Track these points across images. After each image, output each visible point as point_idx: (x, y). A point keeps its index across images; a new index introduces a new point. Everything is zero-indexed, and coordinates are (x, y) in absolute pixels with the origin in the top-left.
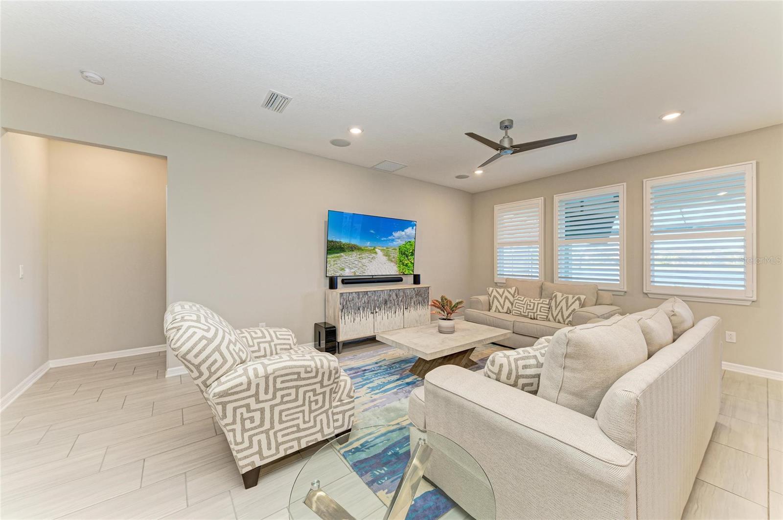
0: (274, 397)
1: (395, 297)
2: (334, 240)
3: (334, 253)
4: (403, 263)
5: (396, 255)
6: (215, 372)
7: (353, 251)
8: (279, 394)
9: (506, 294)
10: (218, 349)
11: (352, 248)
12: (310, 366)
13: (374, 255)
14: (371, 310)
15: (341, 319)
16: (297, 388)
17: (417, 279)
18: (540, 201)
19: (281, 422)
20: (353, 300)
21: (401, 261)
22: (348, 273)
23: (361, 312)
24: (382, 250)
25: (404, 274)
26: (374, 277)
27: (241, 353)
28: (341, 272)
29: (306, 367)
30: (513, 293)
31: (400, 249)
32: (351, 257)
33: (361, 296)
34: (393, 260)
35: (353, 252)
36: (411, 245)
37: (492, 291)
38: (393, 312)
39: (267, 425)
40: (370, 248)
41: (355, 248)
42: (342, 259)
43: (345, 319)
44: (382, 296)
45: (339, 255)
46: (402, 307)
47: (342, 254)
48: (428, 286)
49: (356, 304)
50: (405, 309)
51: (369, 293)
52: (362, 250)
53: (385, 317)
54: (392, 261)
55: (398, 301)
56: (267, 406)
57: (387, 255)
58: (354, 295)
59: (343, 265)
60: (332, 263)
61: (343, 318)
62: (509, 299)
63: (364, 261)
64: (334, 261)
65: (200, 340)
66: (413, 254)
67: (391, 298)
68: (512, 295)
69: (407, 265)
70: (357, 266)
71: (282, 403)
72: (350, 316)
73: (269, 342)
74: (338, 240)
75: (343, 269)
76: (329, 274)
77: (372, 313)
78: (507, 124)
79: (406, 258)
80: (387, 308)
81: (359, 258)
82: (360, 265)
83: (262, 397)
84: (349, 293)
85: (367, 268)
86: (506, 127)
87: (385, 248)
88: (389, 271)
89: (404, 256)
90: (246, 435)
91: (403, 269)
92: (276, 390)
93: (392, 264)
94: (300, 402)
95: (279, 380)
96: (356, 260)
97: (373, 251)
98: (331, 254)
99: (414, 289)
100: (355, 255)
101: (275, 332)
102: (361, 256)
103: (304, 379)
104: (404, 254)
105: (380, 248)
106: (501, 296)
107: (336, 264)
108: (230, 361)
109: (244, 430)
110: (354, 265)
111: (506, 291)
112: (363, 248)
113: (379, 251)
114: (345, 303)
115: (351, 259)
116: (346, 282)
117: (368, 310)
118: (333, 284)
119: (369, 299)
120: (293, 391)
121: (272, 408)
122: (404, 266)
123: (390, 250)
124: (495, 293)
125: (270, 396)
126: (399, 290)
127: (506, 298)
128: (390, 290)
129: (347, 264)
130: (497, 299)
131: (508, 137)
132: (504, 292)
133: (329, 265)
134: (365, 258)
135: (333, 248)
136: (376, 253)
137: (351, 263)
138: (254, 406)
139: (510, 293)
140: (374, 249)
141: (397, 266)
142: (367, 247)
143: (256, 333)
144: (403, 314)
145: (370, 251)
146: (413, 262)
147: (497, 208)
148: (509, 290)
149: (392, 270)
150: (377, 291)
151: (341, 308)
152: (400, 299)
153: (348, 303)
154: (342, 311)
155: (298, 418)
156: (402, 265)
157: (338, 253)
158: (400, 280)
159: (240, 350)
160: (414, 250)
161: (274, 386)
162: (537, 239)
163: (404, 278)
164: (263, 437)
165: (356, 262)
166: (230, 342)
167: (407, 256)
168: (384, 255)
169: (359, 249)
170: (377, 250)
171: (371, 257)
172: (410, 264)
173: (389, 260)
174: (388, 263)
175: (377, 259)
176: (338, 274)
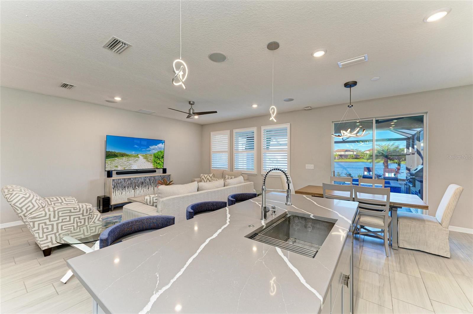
0: (58, 219)
1: (148, 180)
2: (110, 151)
3: (111, 158)
4: (157, 162)
5: (153, 158)
6: (29, 210)
7: (123, 156)
8: (61, 218)
9: (208, 177)
10: (31, 201)
11: (123, 155)
12: (76, 207)
13: (137, 159)
14: (133, 187)
15: (113, 193)
16: (70, 216)
17: (164, 171)
18: (228, 132)
19: (62, 230)
20: (121, 183)
21: (155, 161)
22: (120, 168)
23: (127, 189)
24: (142, 156)
25: (157, 168)
26: (138, 170)
27: (42, 204)
28: (115, 168)
29: (74, 208)
30: (211, 176)
31: (154, 155)
32: (122, 160)
33: (126, 181)
34: (150, 161)
36: (162, 153)
37: (202, 176)
38: (147, 188)
39: (55, 231)
41: (125, 155)
42: (116, 161)
43: (115, 193)
44: (140, 180)
45: (114, 159)
46: (153, 186)
47: (116, 158)
48: (170, 174)
49: (123, 185)
50: (155, 187)
51: (131, 179)
53: (142, 191)
54: (149, 161)
55: (150, 182)
56: (55, 223)
57: (146, 158)
58: (122, 180)
59: (117, 164)
60: (109, 163)
61: (114, 192)
62: (209, 180)
63: (131, 162)
64: (111, 162)
65: (22, 198)
66: (163, 157)
67: (146, 181)
68: (210, 177)
69: (159, 163)
70: (126, 165)
71: (62, 222)
72: (119, 191)
73: (61, 203)
74: (113, 151)
75: (117, 167)
76: (107, 169)
77: (133, 189)
78: (191, 103)
79: (159, 160)
80: (143, 186)
81: (128, 160)
82: (128, 164)
83: (52, 219)
84: (119, 179)
85: (132, 166)
86: (191, 104)
87: (144, 155)
88: (147, 167)
89: (157, 159)
90: (45, 235)
91: (156, 166)
92: (59, 217)
93: (149, 163)
94: (72, 222)
95: (60, 213)
96: (125, 162)
98: (108, 158)
99: (161, 176)
100: (124, 159)
101: (64, 198)
102: (128, 159)
103: (73, 212)
104: (157, 157)
105: (141, 155)
106: (206, 178)
107: (112, 164)
108: (37, 207)
109: (43, 233)
110: (124, 164)
111: (208, 176)
112: (130, 155)
113: (141, 156)
114: (116, 185)
115: (122, 161)
116: (118, 173)
117: (131, 188)
118: (109, 174)
119: (131, 182)
120: (68, 218)
121: (57, 224)
122: (157, 164)
123: (148, 155)
124: (203, 177)
125: (56, 219)
126: (151, 177)
127: (208, 179)
128: (145, 177)
129: (120, 164)
130: (204, 180)
131: (192, 109)
132: (207, 176)
133: (107, 165)
134: (131, 160)
135: (109, 155)
136: (138, 157)
137: (122, 163)
138: (48, 223)
139: (210, 176)
140: (137, 155)
141: (152, 164)
142: (133, 154)
143: (53, 199)
144: (154, 189)
145: (135, 156)
146: (163, 161)
147: (212, 133)
148: (210, 175)
149: (149, 166)
150: (137, 178)
151: (113, 187)
152: (152, 181)
153: (118, 184)
154: (114, 189)
155: (71, 229)
156: (155, 164)
158: (155, 171)
159: (42, 202)
160: (164, 156)
161: (58, 215)
162: (227, 150)
163: (156, 170)
164: (53, 236)
165: (125, 163)
166: (37, 199)
167: (159, 159)
168: (144, 158)
169: (127, 155)
170: (139, 156)
171: (135, 159)
172: (161, 163)
173: (147, 161)
174: (147, 163)
175: (139, 160)
176: (113, 169)
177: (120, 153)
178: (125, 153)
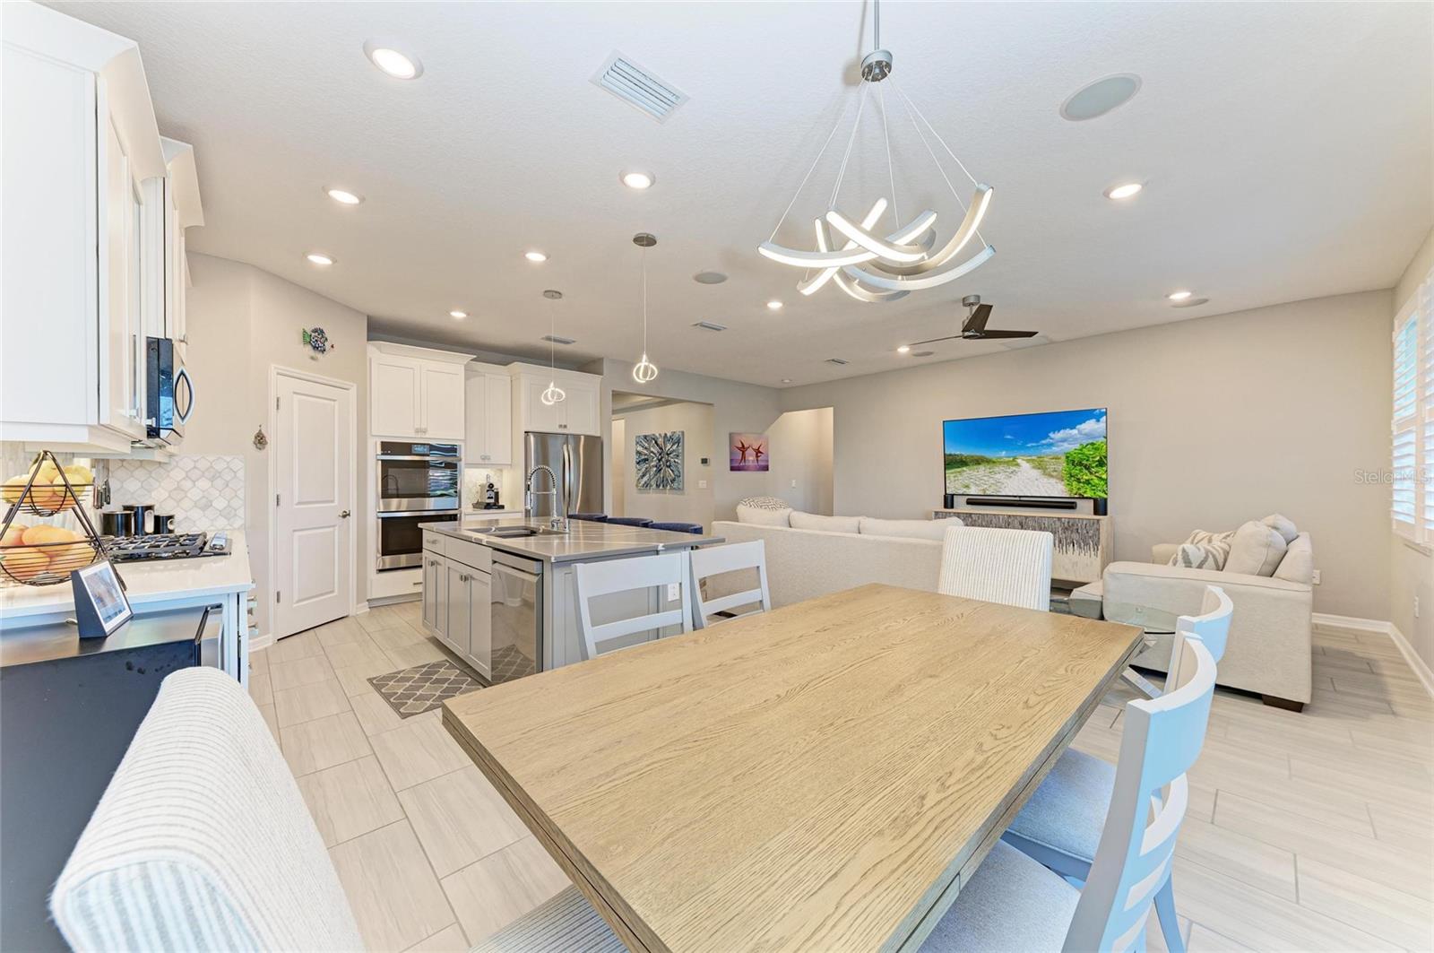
2: (953, 453)
3: (954, 468)
4: (1078, 479)
5: (1062, 466)
7: (979, 464)
11: (978, 461)
13: (1014, 468)
17: (1100, 507)
21: (1072, 476)
22: (973, 491)
24: (1028, 461)
25: (1078, 497)
26: (1022, 499)
28: (964, 490)
31: (1067, 457)
32: (978, 472)
34: (1055, 474)
35: (981, 466)
36: (1097, 449)
40: (1007, 459)
41: (983, 461)
42: (965, 475)
45: (960, 469)
47: (965, 469)
52: (994, 462)
54: (1052, 476)
57: (1040, 466)
59: (967, 482)
60: (952, 479)
63: (997, 476)
64: (955, 477)
66: (1102, 463)
69: (1088, 482)
70: (988, 483)
74: (958, 453)
75: (967, 487)
76: (949, 492)
78: (972, 301)
79: (1084, 470)
81: (990, 473)
82: (992, 481)
85: (1003, 486)
87: (1033, 458)
88: (1045, 492)
89: (1078, 468)
91: (1079, 489)
93: (1053, 481)
96: (985, 476)
97: (1014, 462)
98: (950, 468)
100: (982, 468)
102: (992, 470)
104: (1080, 464)
105: (1024, 458)
107: (958, 479)
110: (982, 482)
112: (994, 460)
113: (1024, 462)
115: (977, 474)
116: (970, 502)
118: (949, 501)
122: (1082, 485)
123: (1046, 459)
129: (973, 480)
133: (949, 481)
134: (1000, 473)
135: (951, 462)
136: (1018, 465)
137: (978, 479)
140: (1014, 460)
141: (1063, 483)
142: (1001, 458)
145: (1007, 463)
146: (1104, 476)
149: (1057, 489)
156: (1074, 483)
157: (959, 467)
158: (1070, 506)
160: (1106, 457)
163: (1079, 502)
165: (985, 478)
167: (1088, 468)
168: (1034, 467)
169: (988, 461)
170: (1019, 461)
171: (1010, 471)
172: (1096, 481)
173: (1045, 474)
174: (1045, 480)
175: (1019, 473)
176: (961, 492)
177: (972, 457)
178: (983, 455)
